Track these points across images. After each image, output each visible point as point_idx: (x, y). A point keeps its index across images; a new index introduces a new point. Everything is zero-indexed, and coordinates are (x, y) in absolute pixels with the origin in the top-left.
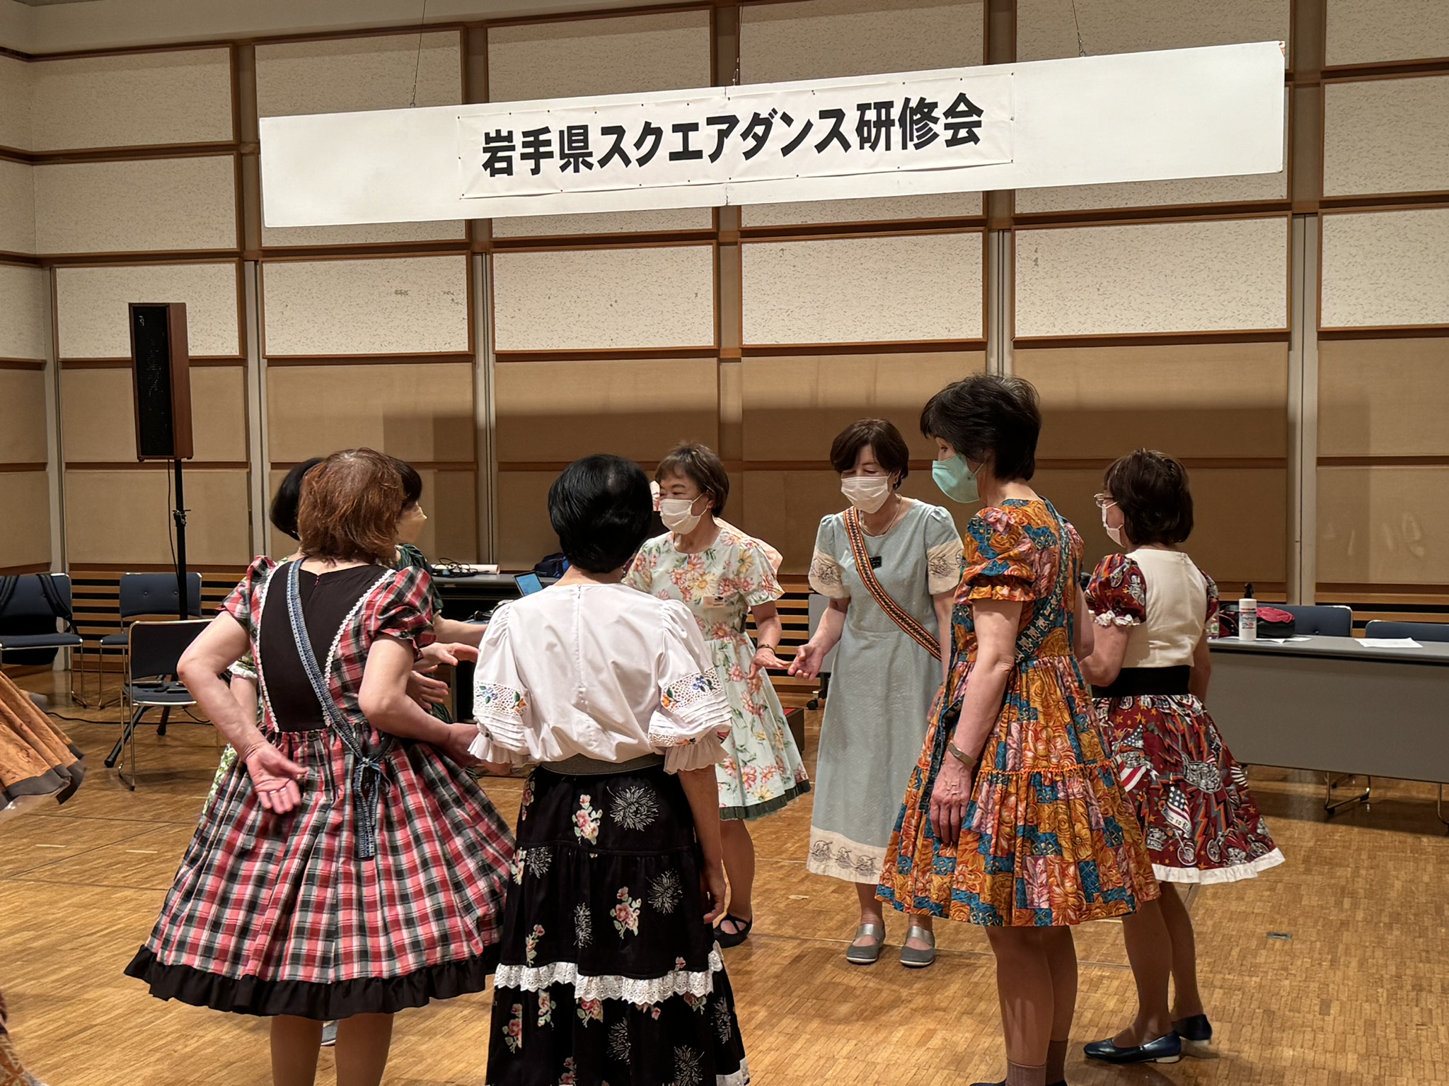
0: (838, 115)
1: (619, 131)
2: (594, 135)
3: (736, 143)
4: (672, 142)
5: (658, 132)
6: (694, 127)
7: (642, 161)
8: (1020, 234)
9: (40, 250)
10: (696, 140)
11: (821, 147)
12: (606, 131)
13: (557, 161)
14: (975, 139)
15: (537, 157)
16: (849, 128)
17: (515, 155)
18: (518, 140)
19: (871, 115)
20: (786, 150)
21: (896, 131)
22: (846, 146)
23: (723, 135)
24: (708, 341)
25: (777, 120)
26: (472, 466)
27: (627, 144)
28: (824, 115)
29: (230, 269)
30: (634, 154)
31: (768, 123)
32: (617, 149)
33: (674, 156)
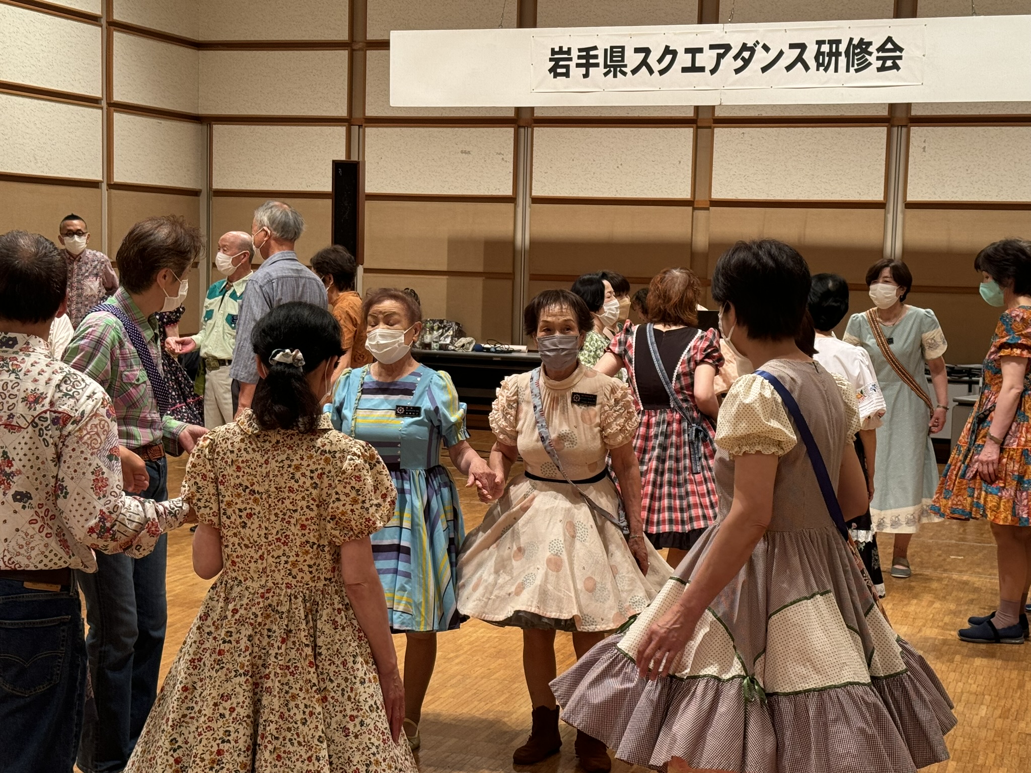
0: (802, 47)
1: (647, 51)
2: (629, 54)
3: (728, 62)
4: (684, 60)
5: (674, 53)
6: (700, 50)
7: (662, 72)
8: (913, 130)
9: (202, 111)
10: (700, 60)
11: (789, 68)
12: (637, 50)
13: (602, 70)
14: (896, 67)
15: (587, 66)
16: (809, 56)
17: (572, 64)
18: (575, 54)
19: (825, 48)
20: (764, 69)
21: (842, 60)
22: (807, 68)
23: (720, 57)
24: (686, 195)
25: (759, 49)
26: (510, 276)
27: (652, 60)
28: (792, 46)
29: (341, 130)
30: (656, 67)
31: (752, 50)
32: (644, 63)
33: (684, 70)
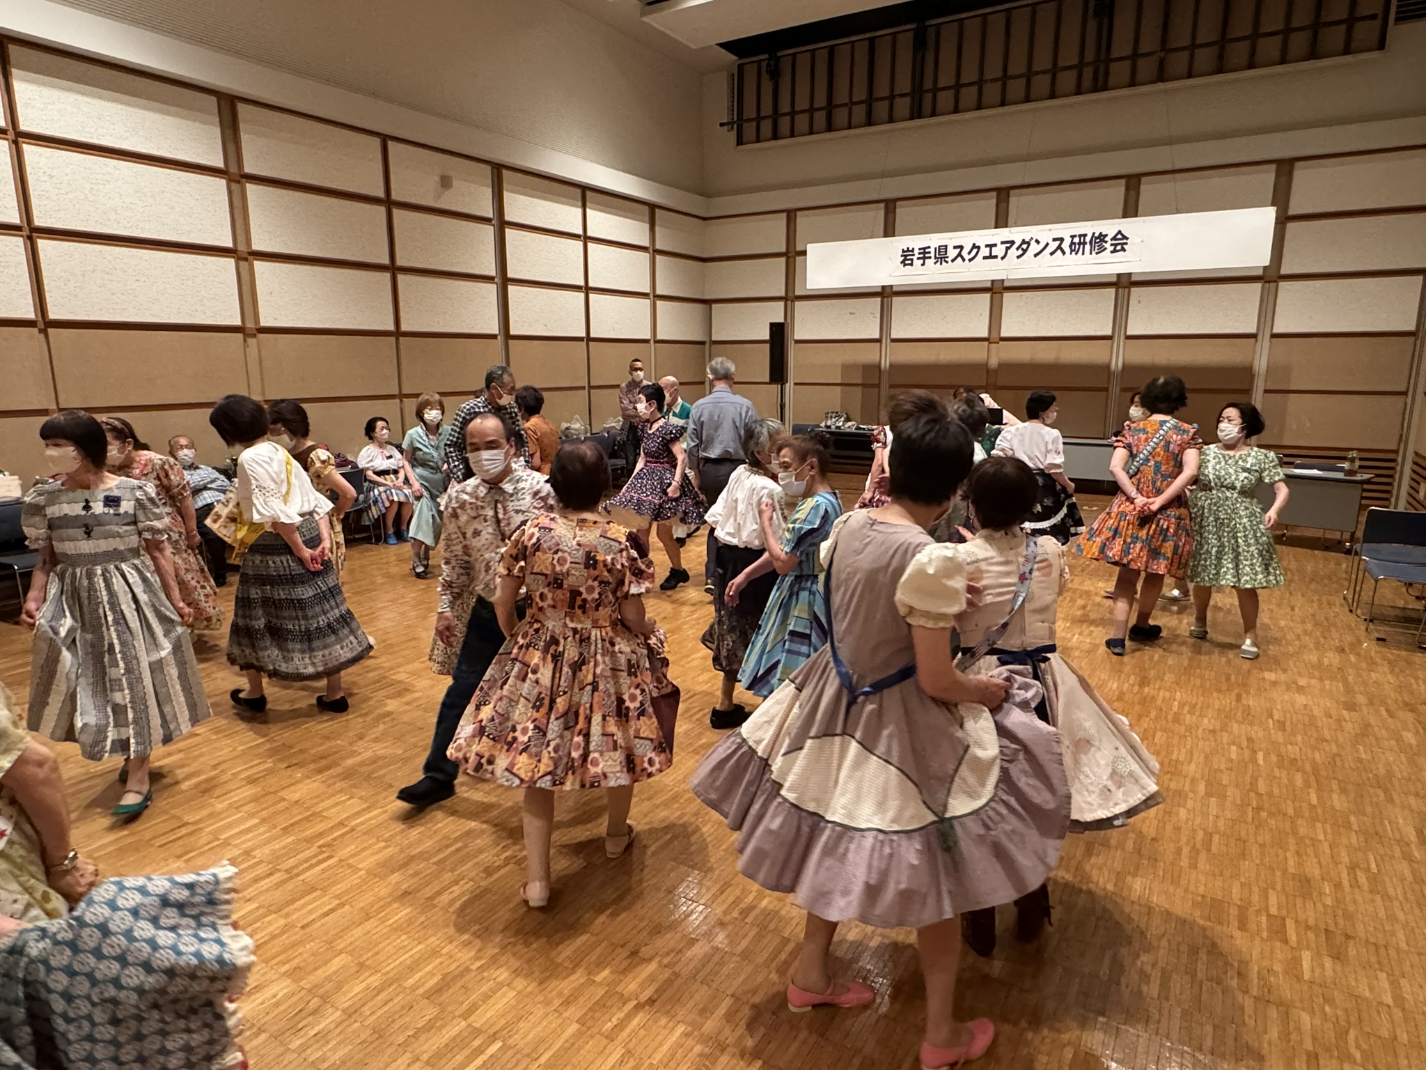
0: (1062, 240)
1: (961, 247)
2: (950, 249)
3: (1013, 252)
4: (985, 251)
5: (979, 248)
6: (995, 245)
7: (970, 260)
8: (1133, 289)
9: (707, 297)
10: (995, 251)
11: (1052, 254)
12: (955, 247)
13: (933, 260)
14: (1123, 250)
15: (924, 258)
16: (1066, 246)
17: (915, 258)
18: (916, 252)
19: (1076, 240)
20: (1036, 255)
21: (1088, 247)
22: (1064, 253)
23: (1008, 249)
24: (985, 335)
25: (1033, 243)
26: (878, 386)
27: (964, 253)
28: (1055, 240)
29: (782, 304)
30: (967, 257)
31: (1029, 244)
32: (959, 255)
33: (985, 258)
